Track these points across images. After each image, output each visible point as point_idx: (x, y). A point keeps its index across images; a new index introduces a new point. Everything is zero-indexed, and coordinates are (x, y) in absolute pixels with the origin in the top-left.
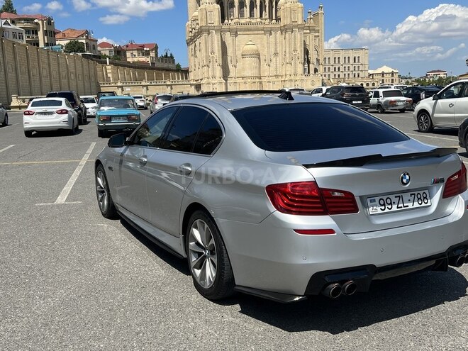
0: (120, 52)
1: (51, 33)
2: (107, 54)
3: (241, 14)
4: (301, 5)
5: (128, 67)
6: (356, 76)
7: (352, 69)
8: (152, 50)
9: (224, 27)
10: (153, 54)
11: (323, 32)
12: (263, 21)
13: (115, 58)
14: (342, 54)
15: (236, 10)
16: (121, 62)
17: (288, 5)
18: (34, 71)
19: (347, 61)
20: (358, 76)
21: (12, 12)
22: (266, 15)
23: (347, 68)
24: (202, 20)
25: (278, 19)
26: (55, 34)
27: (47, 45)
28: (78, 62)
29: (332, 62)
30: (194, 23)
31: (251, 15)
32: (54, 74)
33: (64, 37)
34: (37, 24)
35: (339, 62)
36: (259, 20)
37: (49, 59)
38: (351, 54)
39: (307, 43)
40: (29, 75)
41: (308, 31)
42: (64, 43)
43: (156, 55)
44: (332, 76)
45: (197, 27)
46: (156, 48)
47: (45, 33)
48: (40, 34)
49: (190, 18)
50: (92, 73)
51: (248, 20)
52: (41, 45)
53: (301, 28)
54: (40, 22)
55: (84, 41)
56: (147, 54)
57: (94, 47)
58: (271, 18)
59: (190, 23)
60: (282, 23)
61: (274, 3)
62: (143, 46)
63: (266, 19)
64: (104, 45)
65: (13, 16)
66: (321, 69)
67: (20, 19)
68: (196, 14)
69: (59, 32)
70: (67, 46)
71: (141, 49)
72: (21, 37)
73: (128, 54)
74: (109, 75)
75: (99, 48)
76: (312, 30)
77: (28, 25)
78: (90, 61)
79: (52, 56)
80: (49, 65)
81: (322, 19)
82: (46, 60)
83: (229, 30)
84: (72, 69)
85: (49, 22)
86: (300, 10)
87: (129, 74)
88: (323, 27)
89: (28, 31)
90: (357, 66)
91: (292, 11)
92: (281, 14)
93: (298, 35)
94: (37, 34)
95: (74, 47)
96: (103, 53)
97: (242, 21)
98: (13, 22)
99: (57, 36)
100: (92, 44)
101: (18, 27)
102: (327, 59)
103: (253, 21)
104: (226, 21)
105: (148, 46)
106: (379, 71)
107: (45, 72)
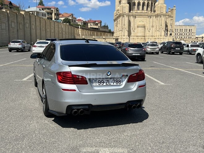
0: (85, 23)
1: (57, 15)
2: (80, 24)
3: (138, 9)
4: (165, 5)
5: (88, 30)
6: (190, 38)
7: (188, 34)
8: (99, 23)
9: (130, 14)
10: (99, 25)
11: (175, 18)
12: (148, 12)
13: (83, 26)
14: (184, 28)
15: (136, 7)
16: (86, 28)
17: (159, 5)
18: (48, 30)
19: (186, 31)
20: (191, 38)
21: (43, 5)
22: (149, 9)
23: (186, 34)
24: (121, 10)
25: (154, 11)
26: (59, 15)
27: (55, 19)
28: (67, 27)
29: (179, 31)
30: (118, 12)
31: (143, 9)
32: (56, 32)
33: (63, 16)
34: (52, 10)
35: (182, 31)
36: (146, 11)
37: (54, 25)
38: (188, 28)
39: (167, 22)
40: (46, 31)
41: (168, 17)
42: (62, 19)
43: (101, 25)
44: (178, 37)
45: (119, 14)
46: (101, 22)
47: (55, 14)
48: (53, 15)
49: (116, 10)
50: (73, 32)
51: (141, 11)
52: (53, 19)
53: (165, 15)
54: (53, 10)
55: (71, 18)
56: (97, 24)
57: (75, 21)
58: (151, 10)
59: (116, 12)
60: (156, 13)
61: (153, 4)
62: (95, 21)
63: (149, 11)
64: (79, 20)
65: (43, 7)
66: (173, 34)
67: (45, 8)
68: (118, 8)
69: (61, 14)
70: (64, 20)
71: (94, 22)
72: (45, 16)
73: (89, 25)
74: (80, 33)
75: (77, 22)
76: (170, 16)
77: (49, 11)
78: (72, 27)
79: (56, 24)
80: (55, 28)
81: (175, 12)
82: (53, 26)
83: (132, 15)
84: (64, 30)
85: (57, 10)
86: (165, 7)
87: (88, 33)
88: (175, 15)
89: (48, 13)
90: (190, 33)
91: (161, 8)
92: (156, 9)
93: (163, 18)
94: (52, 14)
95: (67, 21)
96: (78, 23)
97: (139, 12)
98: (43, 9)
99: (60, 16)
100: (74, 20)
101: (44, 11)
102: (177, 30)
103: (143, 12)
104: (131, 11)
105: (97, 21)
106: (201, 36)
107: (52, 31)
